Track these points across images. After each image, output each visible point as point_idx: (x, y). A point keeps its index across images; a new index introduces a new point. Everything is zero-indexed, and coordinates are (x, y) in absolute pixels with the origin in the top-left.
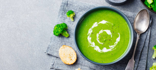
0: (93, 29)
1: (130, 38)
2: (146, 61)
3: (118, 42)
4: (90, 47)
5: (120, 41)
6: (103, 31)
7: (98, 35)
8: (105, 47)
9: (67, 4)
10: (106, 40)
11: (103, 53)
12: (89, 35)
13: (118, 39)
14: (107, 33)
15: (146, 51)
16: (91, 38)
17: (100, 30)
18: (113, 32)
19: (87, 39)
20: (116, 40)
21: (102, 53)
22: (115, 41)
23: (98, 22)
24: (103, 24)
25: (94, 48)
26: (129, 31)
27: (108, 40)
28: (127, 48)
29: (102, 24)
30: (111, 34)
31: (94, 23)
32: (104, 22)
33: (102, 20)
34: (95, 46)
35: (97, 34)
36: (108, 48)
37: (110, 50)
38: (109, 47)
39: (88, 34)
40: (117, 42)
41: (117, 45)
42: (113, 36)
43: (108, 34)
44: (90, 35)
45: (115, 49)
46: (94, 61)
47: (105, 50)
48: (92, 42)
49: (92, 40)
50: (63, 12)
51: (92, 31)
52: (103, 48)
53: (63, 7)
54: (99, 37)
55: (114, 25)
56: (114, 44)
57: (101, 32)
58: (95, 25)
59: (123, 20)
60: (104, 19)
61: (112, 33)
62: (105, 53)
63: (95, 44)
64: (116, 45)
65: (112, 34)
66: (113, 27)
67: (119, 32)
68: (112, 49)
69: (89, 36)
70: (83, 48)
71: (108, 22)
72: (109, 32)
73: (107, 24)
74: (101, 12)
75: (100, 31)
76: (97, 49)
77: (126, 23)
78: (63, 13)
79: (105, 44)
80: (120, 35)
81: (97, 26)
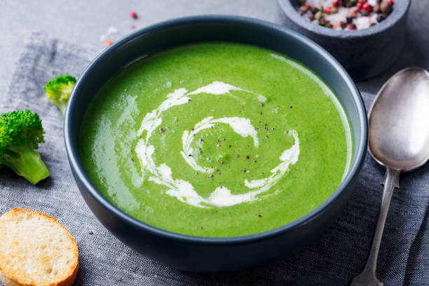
0: (164, 113)
3: (290, 166)
4: (147, 184)
5: (298, 163)
6: (216, 121)
7: (187, 138)
8: (221, 184)
9: (53, 54)
10: (227, 158)
11: (215, 211)
12: (144, 136)
13: (291, 155)
14: (236, 130)
16: (151, 150)
17: (199, 118)
18: (262, 126)
19: (132, 151)
20: (282, 158)
21: (207, 212)
22: (277, 162)
23: (190, 89)
24: (214, 95)
25: (169, 188)
27: (239, 157)
29: (210, 96)
30: (255, 133)
31: (172, 92)
32: (218, 88)
33: (211, 82)
34: (174, 179)
35: (186, 132)
36: (238, 189)
37: (247, 198)
38: (242, 185)
39: (140, 132)
40: (283, 168)
41: (283, 180)
42: (262, 141)
43: (238, 132)
44: (149, 135)
45: (277, 192)
47: (223, 198)
49: (159, 159)
50: (32, 85)
51: (159, 122)
52: (212, 189)
53: (30, 65)
54: (193, 145)
55: (269, 100)
57: (206, 124)
58: (178, 97)
60: (223, 78)
61: (256, 129)
63: (170, 173)
64: (279, 176)
65: (258, 136)
66: (263, 105)
67: (296, 126)
68: (258, 196)
69: (141, 141)
71: (239, 89)
73: (235, 97)
74: (205, 52)
75: (197, 122)
78: (29, 90)
79: (222, 171)
80: (299, 136)
81: (186, 104)
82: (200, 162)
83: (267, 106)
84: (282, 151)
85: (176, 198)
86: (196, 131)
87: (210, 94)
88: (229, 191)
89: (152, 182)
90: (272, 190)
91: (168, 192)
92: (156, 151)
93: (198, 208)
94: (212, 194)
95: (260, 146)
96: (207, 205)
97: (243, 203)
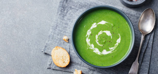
0: (91, 30)
1: (131, 39)
2: (148, 63)
3: (119, 43)
4: (89, 49)
5: (120, 43)
6: (102, 32)
7: (97, 37)
8: (104, 49)
10: (105, 42)
11: (103, 56)
12: (87, 37)
13: (119, 41)
14: (107, 34)
15: (149, 53)
16: (89, 40)
17: (99, 31)
18: (112, 33)
19: (85, 41)
20: (117, 42)
21: (101, 56)
22: (116, 43)
23: (97, 23)
26: (130, 32)
27: (108, 41)
28: (128, 49)
29: (101, 25)
30: (111, 35)
31: (93, 24)
32: (103, 22)
33: (101, 21)
34: (95, 48)
35: (96, 35)
36: (108, 50)
37: (110, 52)
38: (109, 49)
39: (87, 35)
40: (117, 44)
41: (117, 47)
42: (113, 37)
44: (89, 36)
45: (116, 51)
46: (93, 64)
47: (105, 52)
48: (91, 44)
49: (91, 42)
51: (90, 33)
52: (102, 50)
54: (98, 38)
56: (115, 46)
57: (100, 33)
58: (94, 26)
59: (124, 20)
60: (104, 20)
61: (111, 34)
62: (105, 55)
63: (94, 46)
64: (116, 46)
65: (112, 36)
66: (113, 27)
67: (120, 33)
68: (112, 51)
70: (81, 51)
71: (108, 23)
72: (108, 33)
73: (107, 25)
74: (100, 12)
76: (97, 51)
77: (127, 23)
79: (105, 45)
80: (121, 36)
81: (96, 27)
82: (100, 43)
83: (114, 27)
84: (117, 40)
85: (95, 53)
86: (98, 35)
87: (101, 24)
88: (106, 51)
89: (90, 49)
90: (115, 50)
91: (93, 51)
92: (90, 40)
93: (100, 55)
94: (103, 52)
95: (112, 38)
96: (102, 54)
97: (109, 54)
